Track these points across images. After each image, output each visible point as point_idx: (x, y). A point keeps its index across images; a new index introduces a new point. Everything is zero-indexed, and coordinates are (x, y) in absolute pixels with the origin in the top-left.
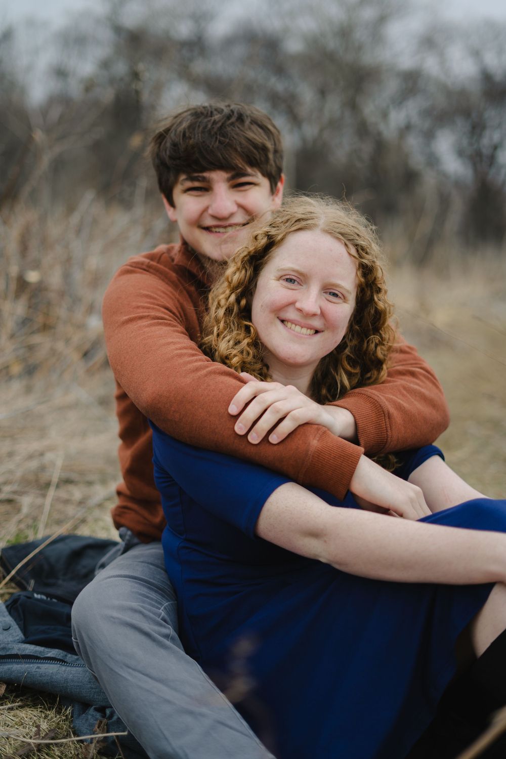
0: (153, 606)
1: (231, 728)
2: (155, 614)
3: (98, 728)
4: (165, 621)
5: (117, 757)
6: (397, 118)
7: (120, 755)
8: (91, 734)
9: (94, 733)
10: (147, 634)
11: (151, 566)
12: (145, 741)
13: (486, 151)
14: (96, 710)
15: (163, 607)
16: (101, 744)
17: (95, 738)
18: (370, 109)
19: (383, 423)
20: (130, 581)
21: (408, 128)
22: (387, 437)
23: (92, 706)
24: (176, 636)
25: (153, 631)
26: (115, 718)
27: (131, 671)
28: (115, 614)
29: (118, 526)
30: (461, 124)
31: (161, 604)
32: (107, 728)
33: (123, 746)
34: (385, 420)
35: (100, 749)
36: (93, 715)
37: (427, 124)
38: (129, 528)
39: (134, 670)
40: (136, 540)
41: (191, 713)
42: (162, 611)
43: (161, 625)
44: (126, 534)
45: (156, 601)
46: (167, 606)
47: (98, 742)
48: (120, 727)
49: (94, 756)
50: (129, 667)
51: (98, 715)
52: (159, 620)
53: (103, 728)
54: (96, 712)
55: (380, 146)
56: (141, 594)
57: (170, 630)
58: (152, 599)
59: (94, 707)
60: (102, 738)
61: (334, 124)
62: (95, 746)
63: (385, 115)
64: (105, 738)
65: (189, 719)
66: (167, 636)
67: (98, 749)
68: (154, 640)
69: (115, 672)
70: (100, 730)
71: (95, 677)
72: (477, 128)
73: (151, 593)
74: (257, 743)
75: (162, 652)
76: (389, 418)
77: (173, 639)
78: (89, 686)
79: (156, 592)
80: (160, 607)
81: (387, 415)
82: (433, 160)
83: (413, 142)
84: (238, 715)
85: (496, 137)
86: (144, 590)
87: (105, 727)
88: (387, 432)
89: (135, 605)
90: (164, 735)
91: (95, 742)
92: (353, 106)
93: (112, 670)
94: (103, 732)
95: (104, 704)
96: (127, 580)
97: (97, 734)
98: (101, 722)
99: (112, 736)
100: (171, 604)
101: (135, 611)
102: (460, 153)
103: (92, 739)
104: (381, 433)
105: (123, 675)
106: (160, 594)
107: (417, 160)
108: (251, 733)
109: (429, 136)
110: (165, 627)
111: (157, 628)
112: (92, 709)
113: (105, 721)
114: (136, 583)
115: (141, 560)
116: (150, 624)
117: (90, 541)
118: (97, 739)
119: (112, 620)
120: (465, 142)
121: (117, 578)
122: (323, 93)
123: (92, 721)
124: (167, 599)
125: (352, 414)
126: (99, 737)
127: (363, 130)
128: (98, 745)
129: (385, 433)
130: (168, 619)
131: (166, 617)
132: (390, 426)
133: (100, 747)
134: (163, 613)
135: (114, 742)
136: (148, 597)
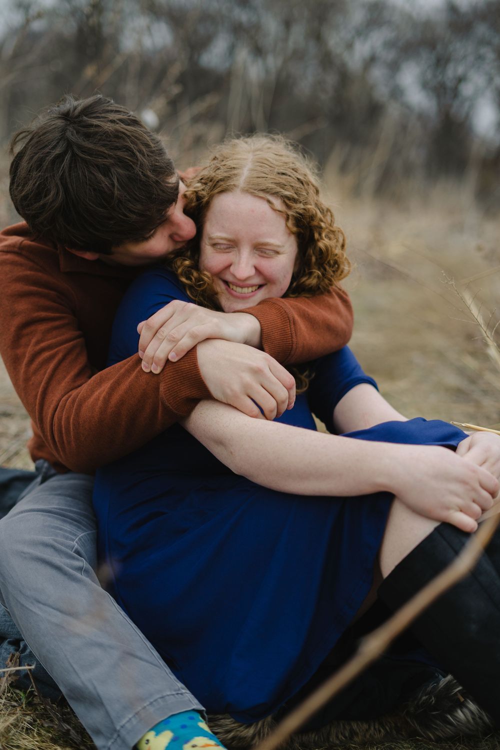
0: (67, 538)
1: (141, 659)
2: (67, 547)
3: (11, 661)
4: (78, 552)
5: (29, 690)
6: (362, 49)
7: (32, 687)
8: (4, 668)
9: (7, 667)
10: (58, 568)
11: (68, 499)
12: (57, 674)
13: (450, 84)
14: (10, 643)
15: (78, 538)
16: (12, 677)
17: (7, 671)
18: (334, 40)
19: (288, 329)
20: (42, 515)
21: (372, 60)
22: (292, 343)
23: (7, 639)
24: (90, 568)
25: (64, 564)
26: (27, 652)
27: (41, 606)
28: (26, 549)
29: (35, 458)
30: (427, 57)
31: (75, 535)
32: (20, 661)
33: (35, 679)
34: (290, 326)
35: (12, 682)
36: (6, 649)
37: (390, 55)
38: (46, 460)
39: (44, 604)
40: (53, 471)
41: (100, 645)
42: (76, 542)
43: (73, 558)
44: (42, 467)
45: (70, 533)
46: (82, 537)
47: (10, 675)
48: (32, 660)
49: (5, 689)
50: (39, 602)
51: (12, 649)
52: (72, 553)
53: (16, 662)
54: (10, 646)
55: (345, 77)
56: (53, 527)
57: (83, 563)
58: (66, 531)
59: (8, 640)
60: (14, 672)
61: (298, 55)
62: (7, 679)
63: (350, 46)
64: (18, 671)
65: (97, 652)
66: (80, 569)
67: (10, 682)
68: (65, 573)
69: (27, 608)
70: (12, 664)
71: (8, 613)
72: (441, 62)
73: (65, 525)
74: (167, 673)
75: (74, 585)
76: (294, 324)
77: (86, 572)
78: (3, 619)
79: (71, 523)
80: (74, 538)
81: (292, 322)
82: (397, 93)
83: (377, 74)
84: (149, 644)
85: (460, 70)
86: (58, 523)
87: (18, 660)
88: (292, 338)
89: (48, 539)
90: (74, 668)
91: (7, 675)
92: (317, 37)
93: (23, 605)
94: (15, 666)
95: (17, 637)
96: (39, 514)
97: (9, 667)
98: (13, 655)
99: (24, 670)
100: (88, 534)
101: (46, 545)
102: (425, 85)
103: (4, 672)
104: (286, 339)
105: (34, 610)
106: (75, 525)
107: (382, 92)
108: (162, 663)
109: (394, 67)
110: (78, 560)
111: (68, 561)
112: (6, 643)
113: (17, 654)
114: (49, 516)
115: (59, 492)
116: (62, 558)
117: (17, 474)
118: (9, 672)
119: (22, 555)
120: (429, 75)
121: (29, 513)
122: (288, 24)
123: (5, 655)
124: (83, 530)
125: (258, 319)
126: (11, 671)
127: (327, 60)
128: (9, 679)
129: (290, 340)
130: (82, 552)
131: (79, 548)
132: (295, 332)
133: (12, 680)
134: (76, 546)
135: (26, 676)
136: (61, 529)
